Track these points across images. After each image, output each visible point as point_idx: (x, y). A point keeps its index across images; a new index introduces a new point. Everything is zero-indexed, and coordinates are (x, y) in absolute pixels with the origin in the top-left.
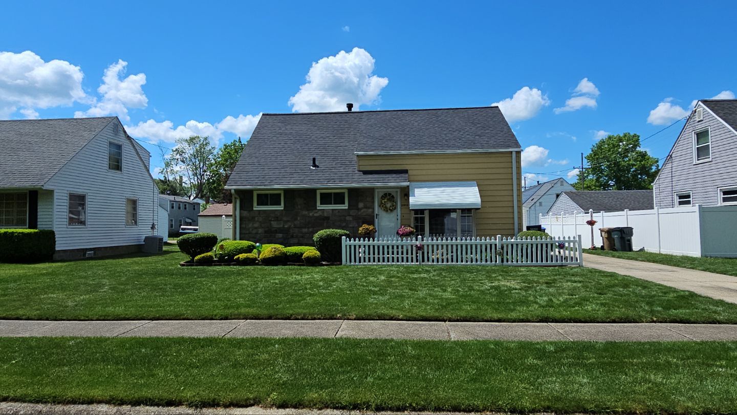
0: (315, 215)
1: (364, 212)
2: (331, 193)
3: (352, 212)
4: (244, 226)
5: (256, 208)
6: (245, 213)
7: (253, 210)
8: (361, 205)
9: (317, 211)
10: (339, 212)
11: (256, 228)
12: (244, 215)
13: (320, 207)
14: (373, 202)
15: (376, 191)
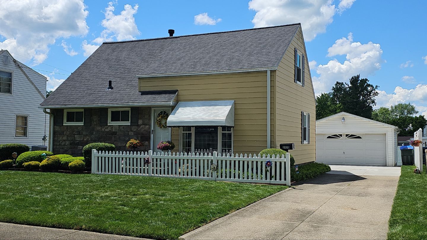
0: (106, 130)
1: (143, 128)
2: (119, 111)
3: (134, 128)
4: (56, 138)
5: (66, 124)
6: (57, 128)
7: (63, 125)
8: (140, 122)
9: (107, 127)
10: (123, 128)
11: (64, 141)
12: (57, 130)
13: (110, 123)
14: (150, 119)
15: (153, 109)
